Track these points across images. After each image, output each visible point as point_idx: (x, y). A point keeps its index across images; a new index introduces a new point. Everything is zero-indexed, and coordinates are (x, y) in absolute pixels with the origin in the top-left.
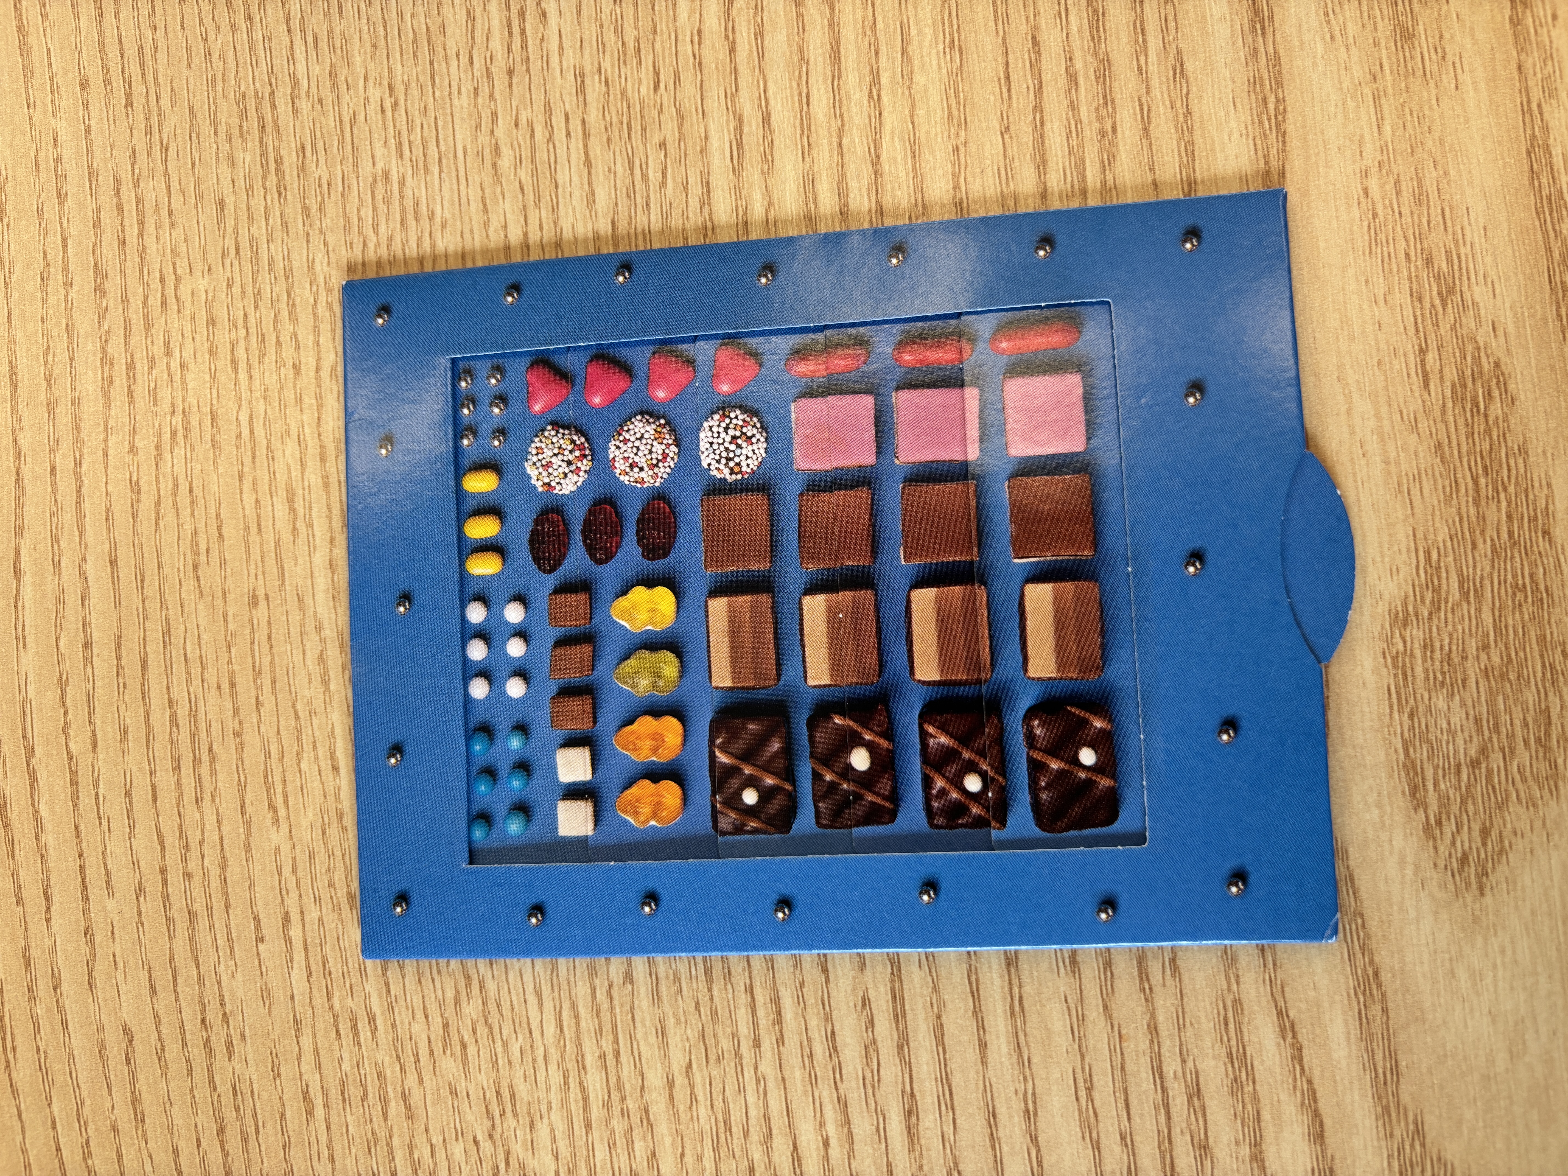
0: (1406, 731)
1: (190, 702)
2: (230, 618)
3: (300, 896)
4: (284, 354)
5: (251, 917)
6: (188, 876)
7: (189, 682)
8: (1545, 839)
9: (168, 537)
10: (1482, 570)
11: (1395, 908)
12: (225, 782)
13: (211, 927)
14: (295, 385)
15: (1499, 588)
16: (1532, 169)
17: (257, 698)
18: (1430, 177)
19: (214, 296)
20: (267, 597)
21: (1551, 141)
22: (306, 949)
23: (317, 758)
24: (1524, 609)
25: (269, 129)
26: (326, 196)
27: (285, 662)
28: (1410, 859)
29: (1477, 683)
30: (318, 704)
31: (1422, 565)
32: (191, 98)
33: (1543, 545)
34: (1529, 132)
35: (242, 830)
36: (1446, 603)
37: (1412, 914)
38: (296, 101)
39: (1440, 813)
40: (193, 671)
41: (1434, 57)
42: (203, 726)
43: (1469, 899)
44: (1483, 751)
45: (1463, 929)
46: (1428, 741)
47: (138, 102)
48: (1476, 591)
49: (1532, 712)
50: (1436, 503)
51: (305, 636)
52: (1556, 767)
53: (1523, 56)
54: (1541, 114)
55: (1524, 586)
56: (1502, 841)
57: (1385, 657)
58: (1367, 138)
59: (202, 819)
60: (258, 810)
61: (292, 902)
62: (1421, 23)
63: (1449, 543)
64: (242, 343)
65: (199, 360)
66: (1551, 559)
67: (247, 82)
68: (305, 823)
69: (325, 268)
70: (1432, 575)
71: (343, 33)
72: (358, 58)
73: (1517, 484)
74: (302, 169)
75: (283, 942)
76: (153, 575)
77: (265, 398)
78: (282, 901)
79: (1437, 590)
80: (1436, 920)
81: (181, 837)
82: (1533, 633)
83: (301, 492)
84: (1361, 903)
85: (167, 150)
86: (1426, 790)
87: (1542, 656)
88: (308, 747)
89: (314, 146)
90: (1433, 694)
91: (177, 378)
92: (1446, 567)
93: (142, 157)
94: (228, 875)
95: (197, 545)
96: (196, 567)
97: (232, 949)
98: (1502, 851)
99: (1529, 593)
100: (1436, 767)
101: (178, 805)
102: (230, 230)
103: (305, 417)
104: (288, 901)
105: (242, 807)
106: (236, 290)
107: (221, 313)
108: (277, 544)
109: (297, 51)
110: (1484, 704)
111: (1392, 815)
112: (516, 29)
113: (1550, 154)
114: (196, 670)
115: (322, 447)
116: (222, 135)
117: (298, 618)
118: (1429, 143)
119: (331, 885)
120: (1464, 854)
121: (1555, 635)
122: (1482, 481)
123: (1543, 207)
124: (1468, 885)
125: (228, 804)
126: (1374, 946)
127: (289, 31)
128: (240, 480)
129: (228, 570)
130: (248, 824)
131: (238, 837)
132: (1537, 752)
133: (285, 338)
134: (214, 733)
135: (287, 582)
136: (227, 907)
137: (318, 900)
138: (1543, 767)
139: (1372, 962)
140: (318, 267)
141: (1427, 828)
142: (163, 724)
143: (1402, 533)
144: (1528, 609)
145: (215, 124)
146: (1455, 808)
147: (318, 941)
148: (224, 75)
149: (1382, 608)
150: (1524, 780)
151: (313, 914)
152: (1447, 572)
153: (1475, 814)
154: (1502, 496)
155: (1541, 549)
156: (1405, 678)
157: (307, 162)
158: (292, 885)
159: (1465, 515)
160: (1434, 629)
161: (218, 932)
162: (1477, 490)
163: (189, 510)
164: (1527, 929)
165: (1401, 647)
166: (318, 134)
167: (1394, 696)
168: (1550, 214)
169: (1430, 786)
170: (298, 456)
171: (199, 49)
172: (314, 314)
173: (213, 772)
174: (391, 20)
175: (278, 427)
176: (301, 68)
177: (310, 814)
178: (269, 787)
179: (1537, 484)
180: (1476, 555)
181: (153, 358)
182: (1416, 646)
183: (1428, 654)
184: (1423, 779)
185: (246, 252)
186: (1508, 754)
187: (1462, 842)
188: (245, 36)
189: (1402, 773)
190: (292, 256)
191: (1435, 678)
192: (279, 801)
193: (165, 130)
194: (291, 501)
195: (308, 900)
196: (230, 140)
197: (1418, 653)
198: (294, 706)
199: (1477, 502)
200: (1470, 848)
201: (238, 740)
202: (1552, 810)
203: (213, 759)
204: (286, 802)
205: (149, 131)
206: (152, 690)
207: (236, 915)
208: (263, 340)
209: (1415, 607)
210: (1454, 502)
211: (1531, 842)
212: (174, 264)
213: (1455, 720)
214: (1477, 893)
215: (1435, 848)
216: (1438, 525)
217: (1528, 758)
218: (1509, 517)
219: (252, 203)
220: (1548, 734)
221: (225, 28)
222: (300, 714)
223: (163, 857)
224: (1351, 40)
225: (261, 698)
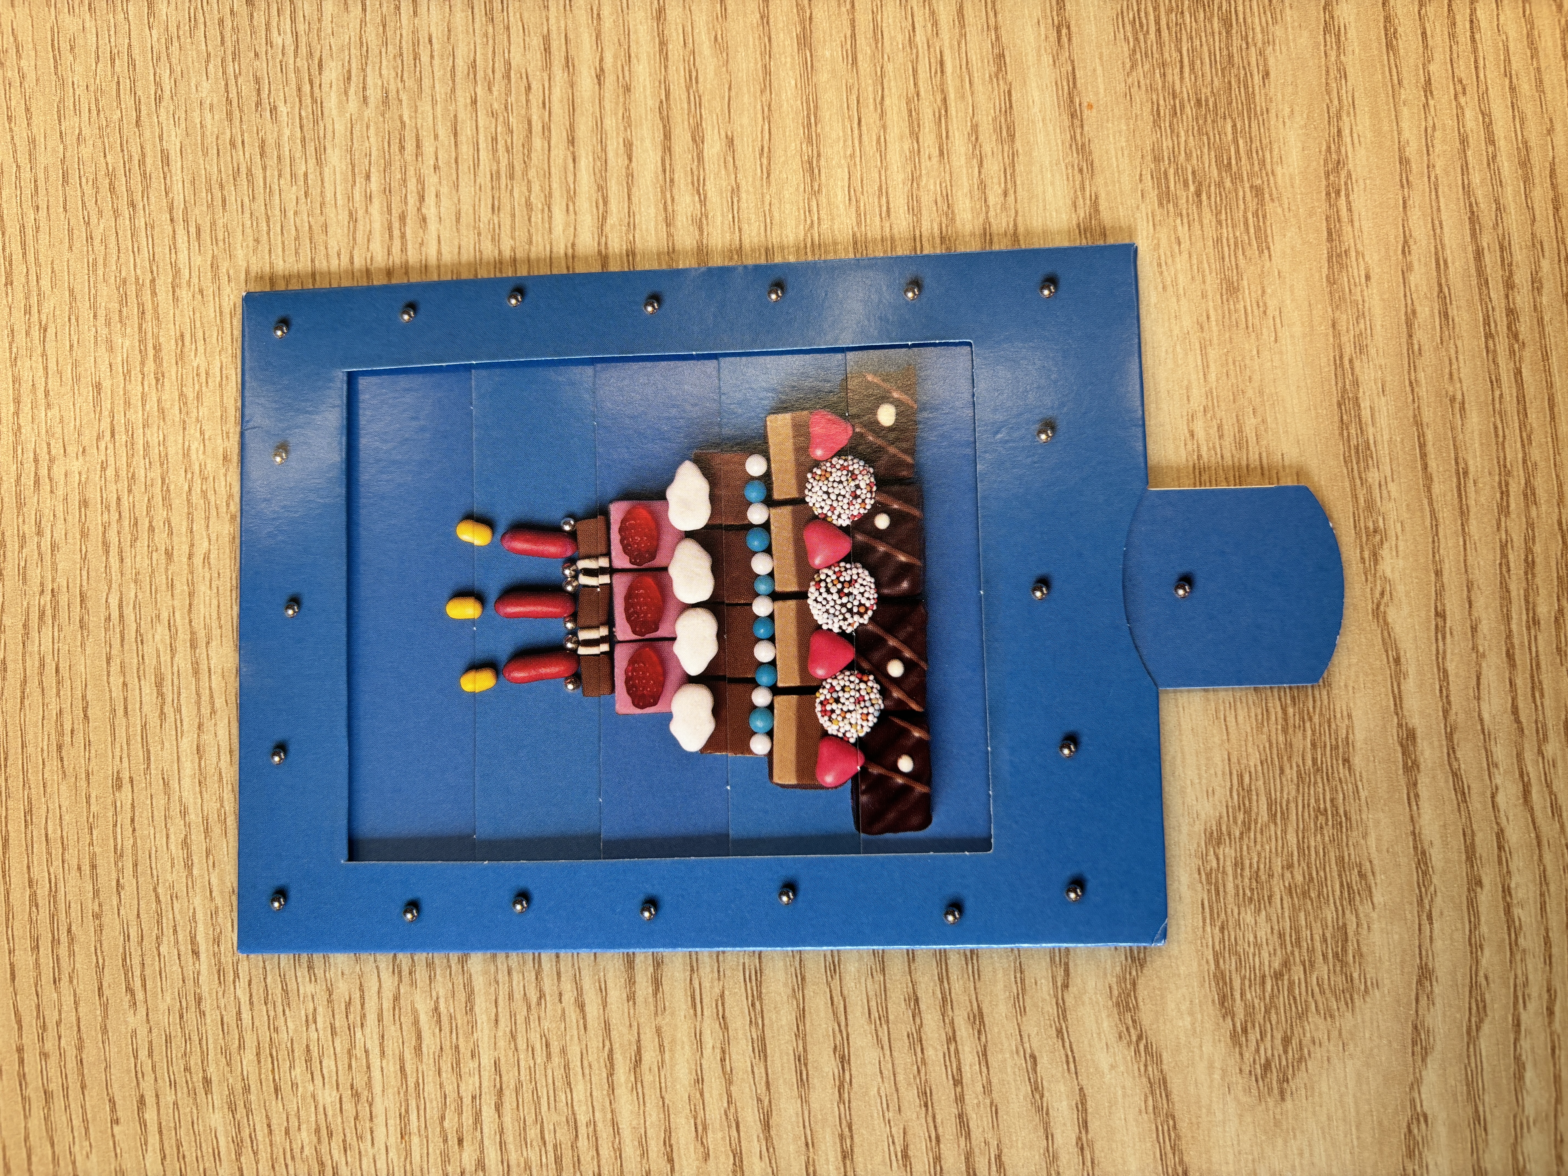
0: (1217, 944)
1: (50, 882)
2: (93, 800)
3: (156, 1080)
4: (156, 538)
5: (107, 1099)
6: (45, 1055)
7: (49, 862)
8: (1341, 1048)
9: (33, 716)
10: (1288, 794)
11: (1204, 1110)
12: (84, 963)
13: (67, 1107)
14: (167, 570)
15: (1303, 811)
16: (1342, 420)
17: (118, 881)
18: (1250, 422)
19: (87, 478)
20: (131, 780)
21: (1361, 394)
22: (160, 1132)
23: (177, 942)
24: (1325, 832)
25: (149, 316)
26: (204, 384)
27: (147, 846)
28: (1217, 1065)
29: (1282, 900)
30: (181, 888)
31: (1235, 787)
32: (72, 281)
33: (1343, 772)
34: (1340, 385)
35: (98, 1012)
36: (1256, 823)
37: (1219, 1116)
38: (178, 290)
39: (1246, 1022)
40: (54, 852)
41: (1256, 311)
42: (62, 907)
43: (1271, 1103)
44: (1286, 964)
45: (1266, 1132)
46: (1237, 953)
47: (19, 280)
48: (1282, 813)
49: (1330, 928)
50: (1249, 730)
51: (169, 821)
52: (1352, 980)
53: (1338, 314)
54: (1352, 369)
55: (1326, 810)
56: (1301, 1049)
57: (1200, 874)
58: (1195, 384)
59: (59, 1000)
60: (116, 993)
61: (147, 1086)
62: (1245, 278)
63: (1259, 768)
64: (114, 526)
65: (70, 541)
66: (1350, 785)
67: (128, 268)
68: (163, 1007)
69: (201, 457)
70: (1243, 798)
71: (225, 226)
72: (240, 251)
73: (1321, 714)
74: (181, 357)
75: (137, 1124)
76: (16, 753)
77: (136, 582)
78: (138, 1084)
79: (1248, 812)
80: (1240, 1123)
81: (38, 1017)
82: (1332, 854)
83: (170, 677)
84: (1173, 1104)
85: (45, 330)
86: (1233, 1000)
87: (1340, 876)
88: (168, 931)
89: (193, 335)
90: (1242, 909)
91: (48, 557)
92: (1257, 790)
93: (20, 338)
94: (84, 1056)
95: (62, 725)
96: (60, 748)
97: (87, 1129)
98: (1301, 1059)
99: (1330, 817)
100: (1243, 979)
101: (36, 986)
102: (106, 413)
103: (176, 603)
104: (143, 1084)
105: (100, 989)
106: (110, 472)
107: (93, 495)
108: (144, 726)
109: (179, 241)
110: (1287, 919)
111: (1202, 1022)
112: (396, 233)
113: (1359, 406)
114: (56, 851)
115: (193, 633)
116: (101, 320)
117: (162, 802)
118: (1250, 393)
119: (187, 1069)
120: (1267, 1060)
121: (1353, 857)
122: (1290, 711)
123: (1350, 456)
124: (1270, 1090)
125: (86, 986)
126: (1184, 1147)
127: (172, 220)
128: (108, 663)
129: (93, 751)
130: (105, 1007)
131: (96, 1017)
132: (1334, 966)
133: (158, 523)
134: (73, 914)
135: (152, 766)
136: (83, 1087)
137: (173, 1084)
138: (1339, 981)
139: (1181, 1161)
140: (194, 456)
141: (1234, 1035)
142: (23, 904)
143: (1218, 757)
144: (1328, 831)
145: (94, 307)
146: (1259, 1017)
147: (172, 1125)
148: (105, 259)
149: (1199, 827)
150: (1322, 992)
151: (168, 1097)
152: (1257, 795)
153: (1278, 1023)
154: (1308, 725)
155: (1342, 775)
156: (1218, 893)
157: (186, 350)
158: (148, 1068)
159: (1274, 742)
160: (1245, 848)
161: (73, 1113)
162: (1286, 719)
163: (54, 690)
164: (1323, 1133)
165: (1214, 864)
166: (198, 324)
167: (1207, 910)
168: (1358, 463)
169: (1237, 996)
170: (168, 642)
171: (80, 233)
172: (188, 501)
173: (72, 954)
174: (274, 216)
175: (148, 612)
176: (183, 257)
177: (168, 999)
178: (127, 970)
179: (1339, 715)
180: (1284, 779)
181: (24, 536)
182: (1228, 863)
183: (1239, 871)
184: (1231, 989)
185: (122, 438)
186: (1309, 966)
187: (1265, 1049)
188: (128, 222)
189: (1213, 983)
190: (168, 444)
191: (1244, 894)
192: (137, 984)
193: (45, 311)
194: (159, 685)
195: (164, 1084)
196: (108, 324)
197: (1230, 870)
198: (155, 889)
199: (1285, 731)
200: (1273, 1055)
201: (97, 922)
202: (1347, 1021)
203: (72, 940)
204: (144, 986)
205: (28, 311)
206: (12, 868)
207: (92, 1097)
208: (136, 524)
209: (1228, 826)
210: (1265, 729)
211: (1328, 1051)
212: (49, 444)
213: (1261, 934)
214: (1279, 1098)
215: (1241, 1054)
216: (1250, 750)
217: (1326, 972)
218: (1314, 745)
219: (128, 387)
220: (1345, 950)
221: (108, 213)
222: (162, 897)
223: (20, 1036)
224: (1181, 291)
225: (121, 881)
